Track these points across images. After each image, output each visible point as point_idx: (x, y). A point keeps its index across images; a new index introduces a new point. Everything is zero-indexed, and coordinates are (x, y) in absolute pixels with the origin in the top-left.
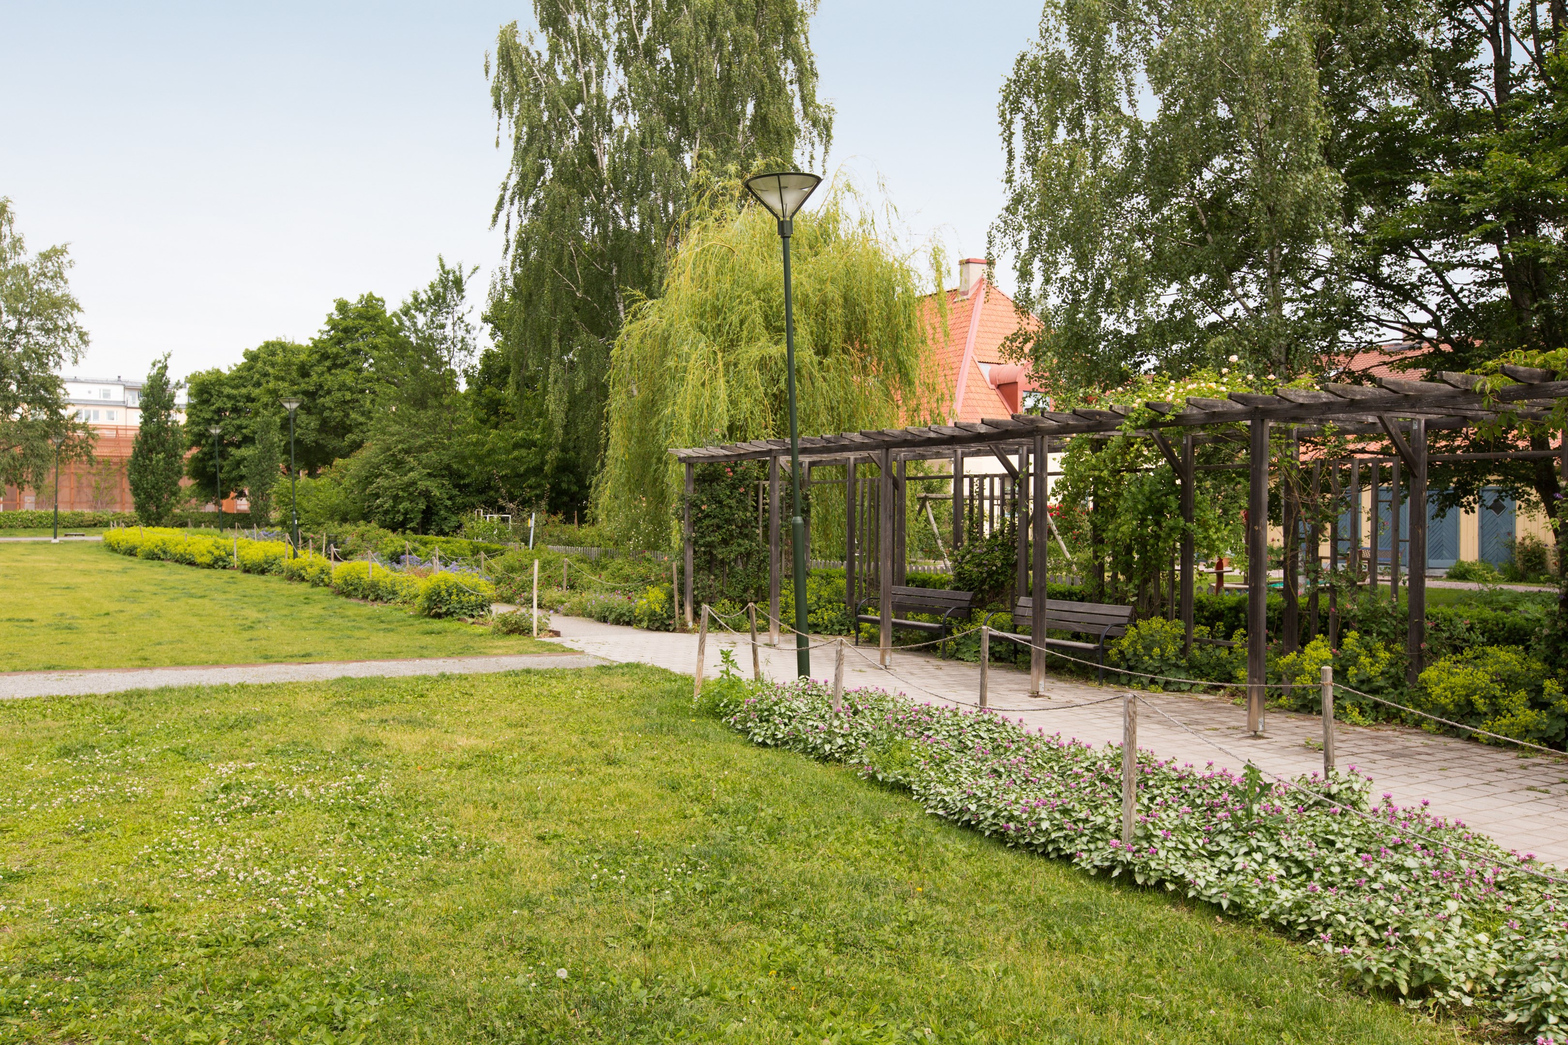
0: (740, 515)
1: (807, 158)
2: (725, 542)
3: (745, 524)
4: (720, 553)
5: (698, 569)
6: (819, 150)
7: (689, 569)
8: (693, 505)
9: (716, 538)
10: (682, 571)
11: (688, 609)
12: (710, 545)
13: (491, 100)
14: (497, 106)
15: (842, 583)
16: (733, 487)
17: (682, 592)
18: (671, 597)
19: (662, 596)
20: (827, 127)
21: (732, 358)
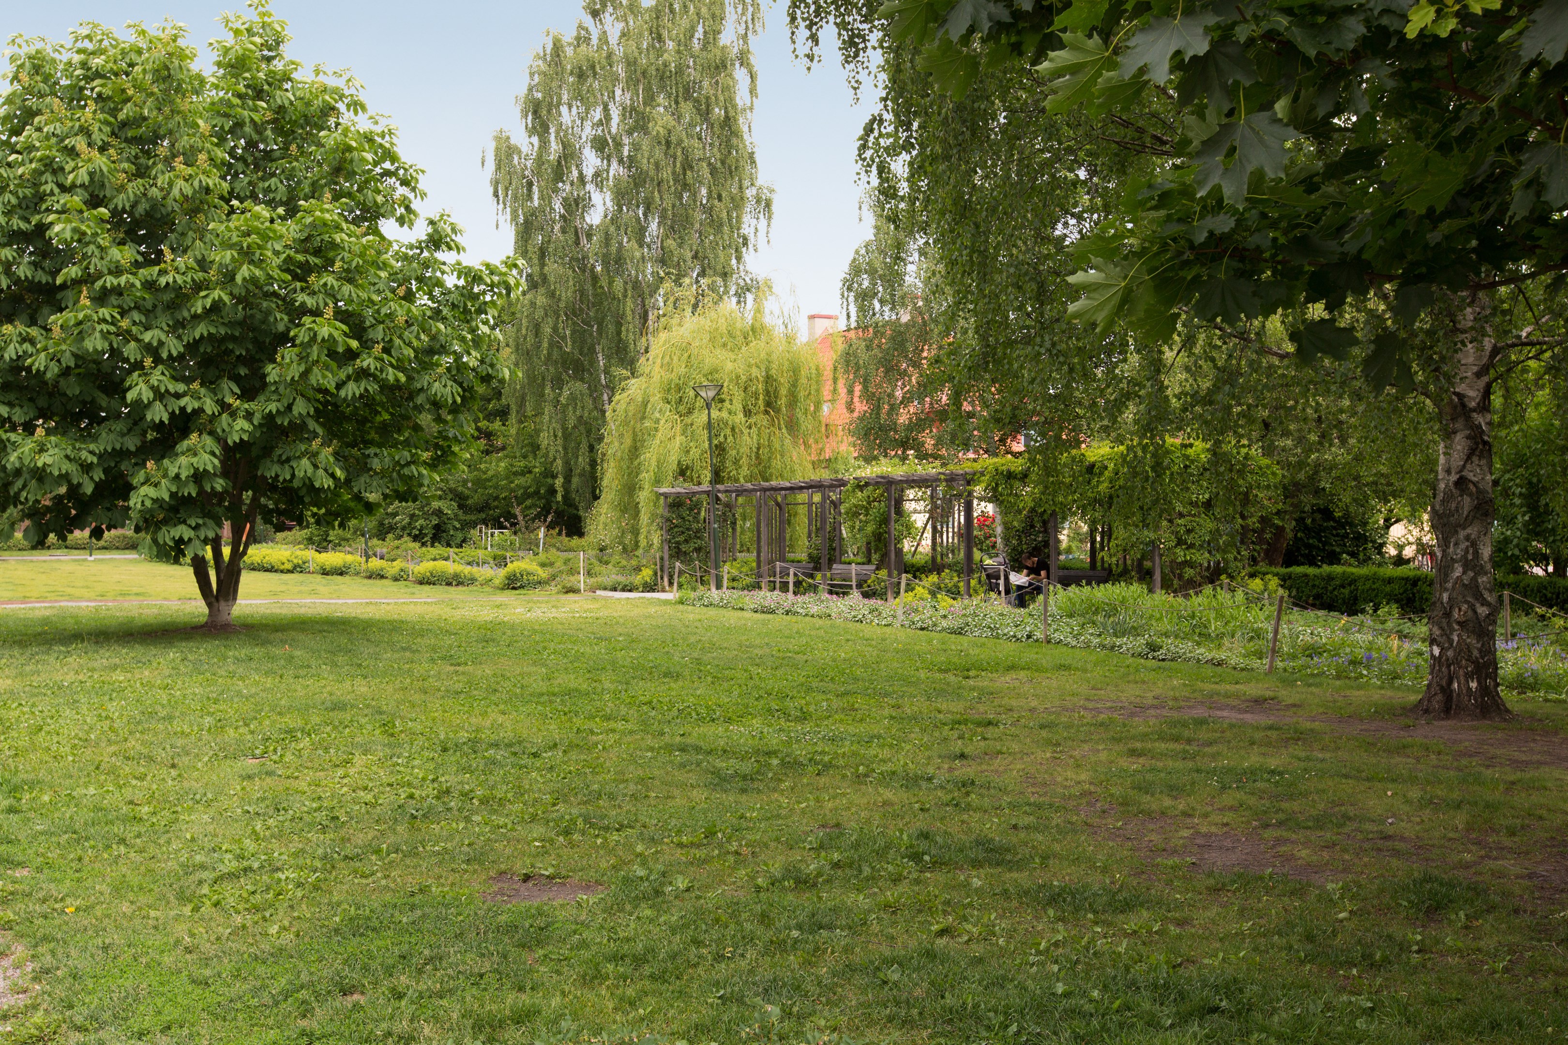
0: (695, 526)
1: (752, 230)
2: (686, 541)
3: (698, 531)
4: (684, 548)
5: (671, 556)
6: (763, 222)
7: (666, 557)
8: (668, 520)
9: (681, 538)
10: (662, 559)
11: (666, 579)
12: (678, 543)
13: (491, 190)
14: (496, 194)
15: (754, 564)
16: (691, 510)
17: (662, 570)
18: (656, 574)
19: (651, 573)
20: (768, 205)
21: (689, 421)
